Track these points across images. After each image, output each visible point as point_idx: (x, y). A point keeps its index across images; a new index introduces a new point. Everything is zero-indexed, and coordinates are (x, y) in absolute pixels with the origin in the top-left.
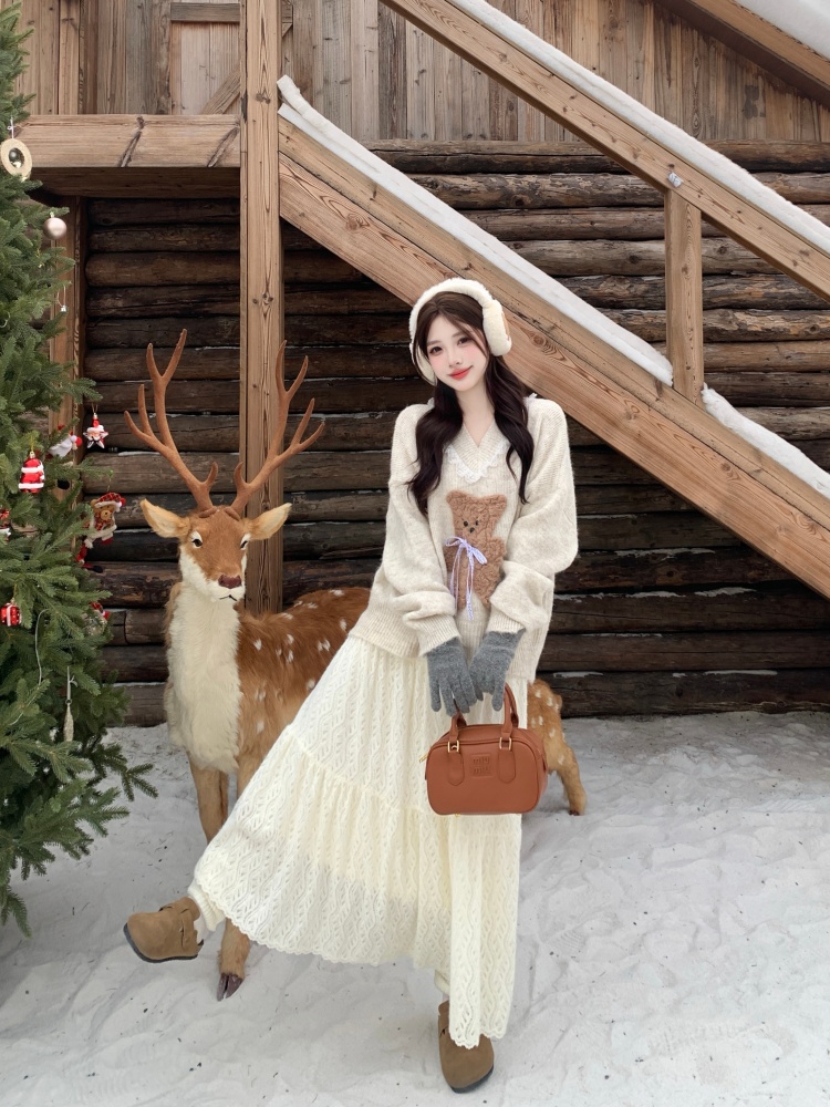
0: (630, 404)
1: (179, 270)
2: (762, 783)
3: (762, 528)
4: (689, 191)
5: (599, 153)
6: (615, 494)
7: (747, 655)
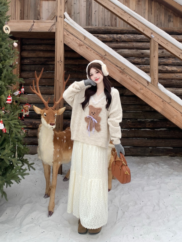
0: (141, 86)
1: (41, 54)
2: (169, 172)
3: (171, 115)
4: (156, 39)
5: (135, 30)
6: (137, 106)
7: (166, 144)
